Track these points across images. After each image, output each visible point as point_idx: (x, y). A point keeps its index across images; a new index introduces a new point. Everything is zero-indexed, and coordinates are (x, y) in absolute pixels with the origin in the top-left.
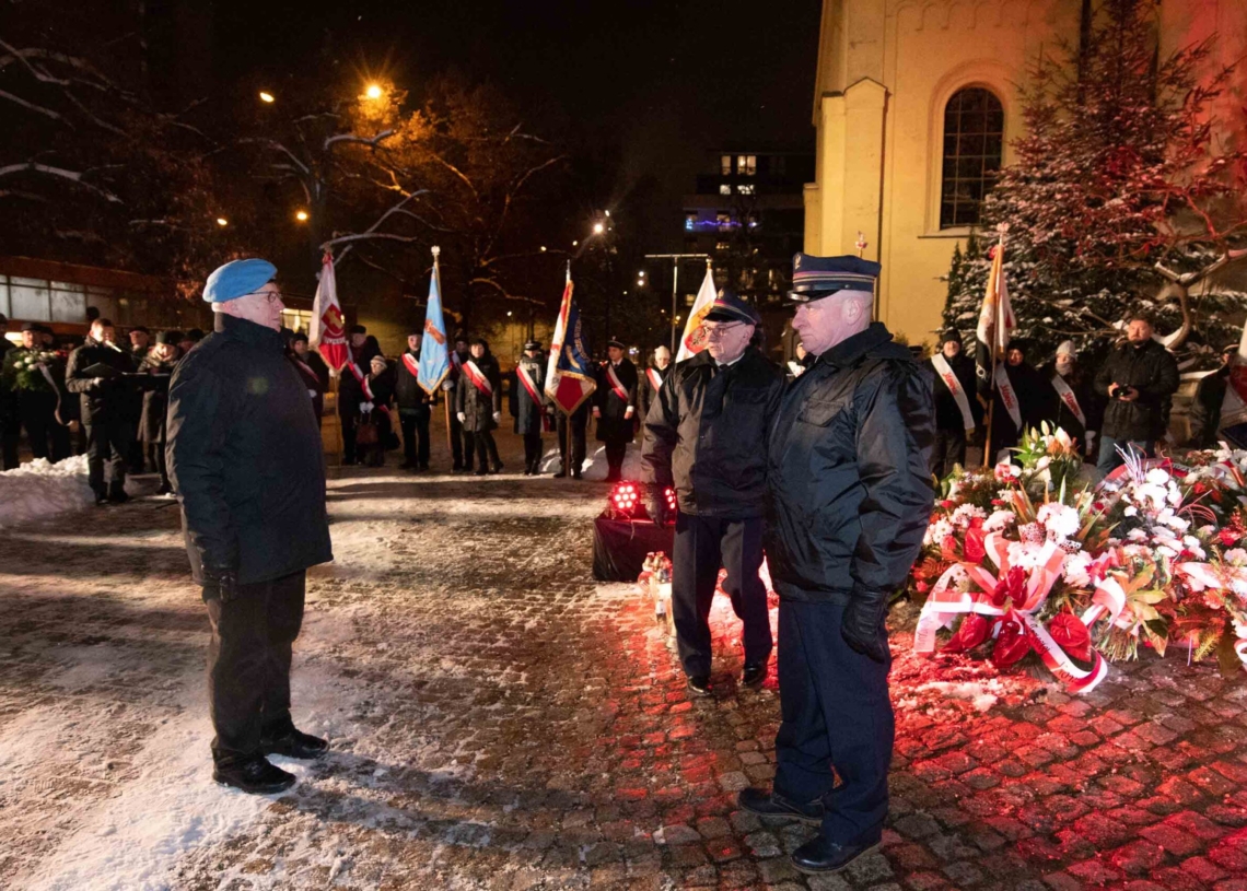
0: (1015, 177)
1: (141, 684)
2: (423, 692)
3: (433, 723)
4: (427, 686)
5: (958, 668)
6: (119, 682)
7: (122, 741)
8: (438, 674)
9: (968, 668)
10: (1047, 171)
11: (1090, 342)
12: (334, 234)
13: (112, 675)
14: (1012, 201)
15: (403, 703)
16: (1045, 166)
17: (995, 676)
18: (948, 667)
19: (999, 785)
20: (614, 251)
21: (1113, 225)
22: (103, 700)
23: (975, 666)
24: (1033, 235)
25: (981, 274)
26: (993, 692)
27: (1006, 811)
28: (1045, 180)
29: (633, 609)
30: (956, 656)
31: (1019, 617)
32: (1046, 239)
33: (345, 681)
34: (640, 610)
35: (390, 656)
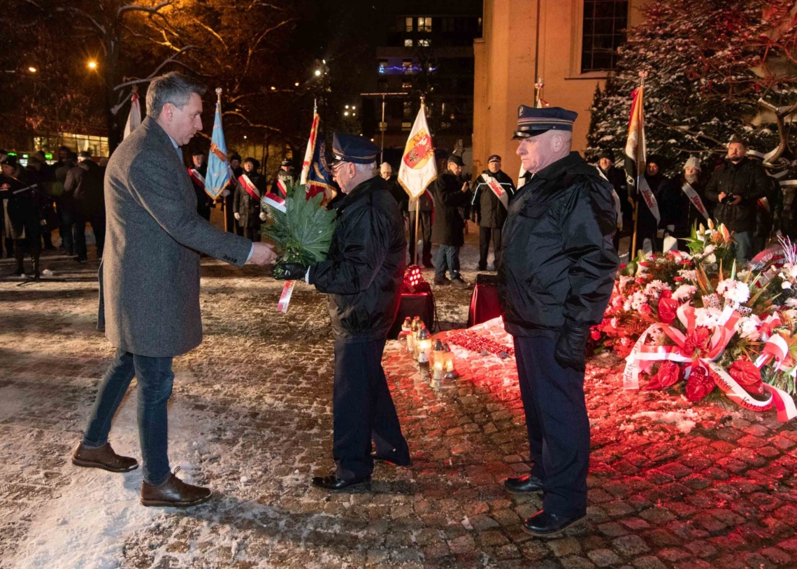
0: (643, 34)
1: (49, 415)
2: (258, 421)
3: (272, 444)
4: (260, 416)
5: (660, 402)
6: (32, 414)
7: (49, 457)
8: (265, 407)
9: (668, 401)
10: (668, 29)
11: (705, 158)
12: (124, 79)
13: (25, 409)
14: (642, 51)
15: (245, 429)
16: (666, 25)
17: (690, 408)
18: (652, 400)
19: (711, 486)
20: (329, 90)
21: (723, 70)
22: (25, 428)
23: (673, 400)
24: (660, 78)
25: (617, 107)
26: (691, 419)
27: (722, 504)
28: (666, 36)
29: (397, 359)
30: (656, 393)
31: (703, 363)
32: (671, 80)
33: (196, 412)
34: (401, 360)
35: (225, 395)
